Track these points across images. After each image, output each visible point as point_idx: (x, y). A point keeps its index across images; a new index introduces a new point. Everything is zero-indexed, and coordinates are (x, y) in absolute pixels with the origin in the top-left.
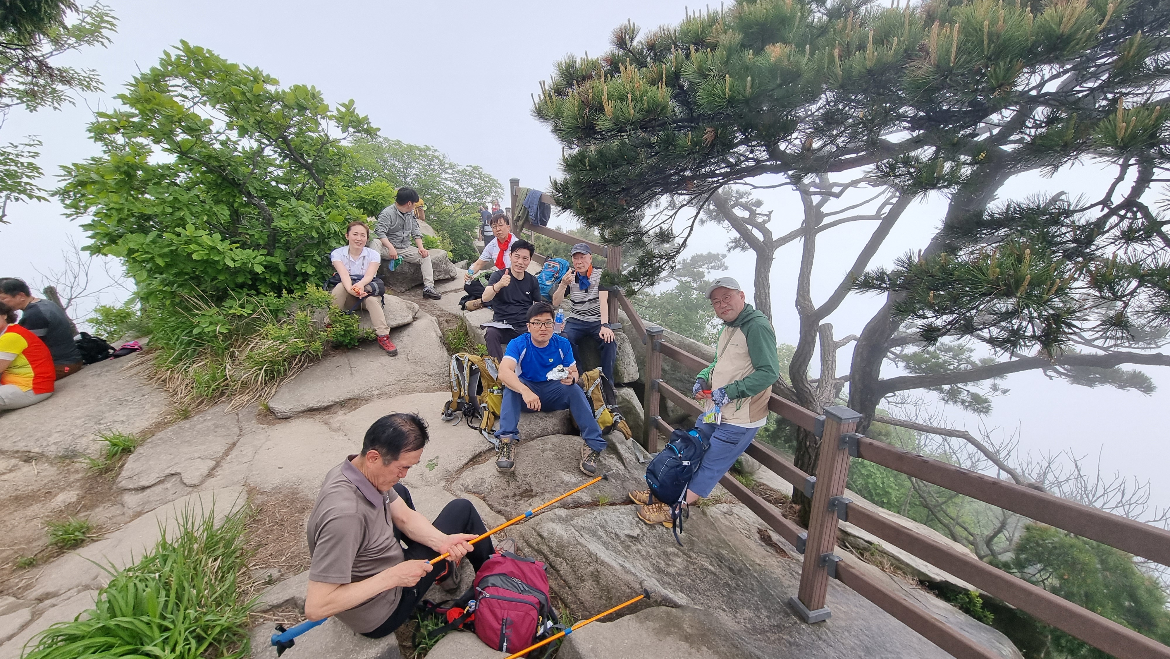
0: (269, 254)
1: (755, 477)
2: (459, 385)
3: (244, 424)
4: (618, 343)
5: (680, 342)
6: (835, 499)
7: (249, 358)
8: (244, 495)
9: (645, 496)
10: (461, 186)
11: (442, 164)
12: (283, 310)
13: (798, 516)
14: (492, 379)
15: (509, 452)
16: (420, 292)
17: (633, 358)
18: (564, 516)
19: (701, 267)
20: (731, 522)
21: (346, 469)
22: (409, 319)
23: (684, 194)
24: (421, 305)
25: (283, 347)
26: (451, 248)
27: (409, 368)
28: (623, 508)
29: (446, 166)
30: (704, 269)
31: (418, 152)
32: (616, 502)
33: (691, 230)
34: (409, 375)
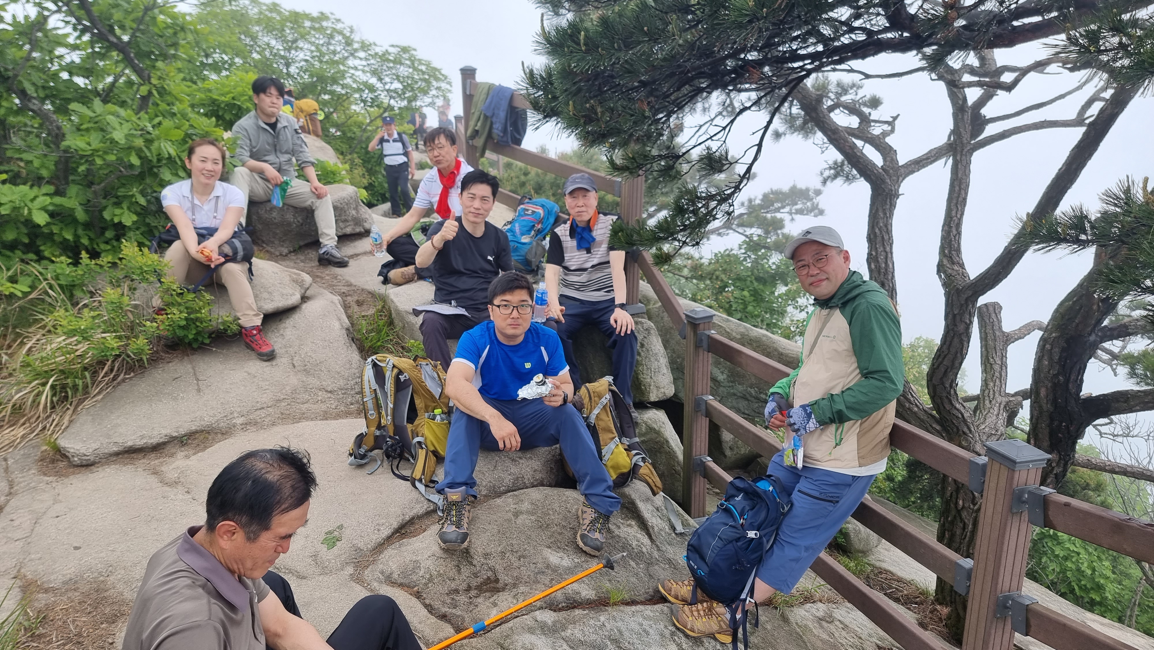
0: (59, 193)
1: (872, 559)
2: (378, 407)
3: (17, 476)
4: (640, 337)
5: (743, 335)
6: (1007, 598)
7: (26, 365)
8: (16, 594)
9: (685, 589)
10: (380, 79)
11: (348, 42)
12: (82, 285)
13: (946, 625)
14: (432, 396)
15: (460, 516)
16: (313, 254)
17: (663, 361)
18: (550, 622)
19: (778, 210)
20: (831, 634)
21: (187, 551)
22: (295, 299)
23: (746, 90)
24: (314, 277)
25: (82, 348)
26: (365, 182)
27: (294, 380)
28: (649, 610)
29: (356, 46)
30: (783, 215)
31: (307, 24)
32: (638, 599)
33: (759, 151)
34: (294, 391)
